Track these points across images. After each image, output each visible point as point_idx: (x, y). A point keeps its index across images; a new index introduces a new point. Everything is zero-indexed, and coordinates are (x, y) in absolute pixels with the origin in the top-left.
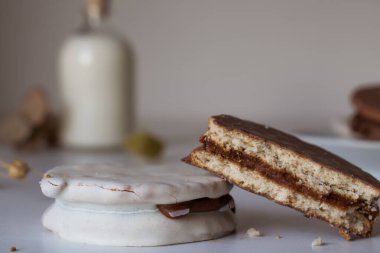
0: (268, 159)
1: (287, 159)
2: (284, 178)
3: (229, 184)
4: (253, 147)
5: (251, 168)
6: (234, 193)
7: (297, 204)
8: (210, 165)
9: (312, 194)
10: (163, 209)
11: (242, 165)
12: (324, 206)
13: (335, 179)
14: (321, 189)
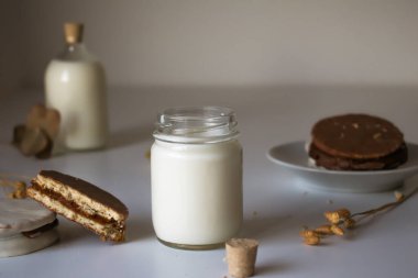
0: (65, 194)
1: (76, 195)
2: (72, 205)
3: (55, 213)
4: (57, 187)
5: (56, 199)
6: (58, 217)
7: (78, 220)
8: (36, 197)
9: (84, 214)
10: (27, 234)
11: (51, 197)
12: (92, 222)
13: (98, 207)
14: (89, 212)
